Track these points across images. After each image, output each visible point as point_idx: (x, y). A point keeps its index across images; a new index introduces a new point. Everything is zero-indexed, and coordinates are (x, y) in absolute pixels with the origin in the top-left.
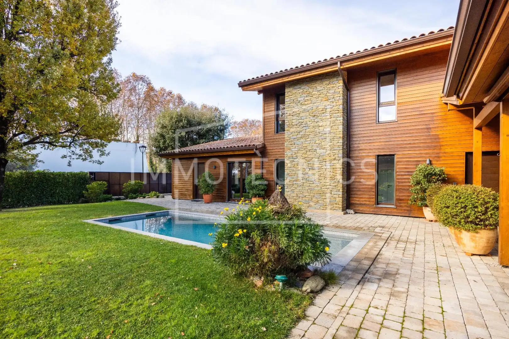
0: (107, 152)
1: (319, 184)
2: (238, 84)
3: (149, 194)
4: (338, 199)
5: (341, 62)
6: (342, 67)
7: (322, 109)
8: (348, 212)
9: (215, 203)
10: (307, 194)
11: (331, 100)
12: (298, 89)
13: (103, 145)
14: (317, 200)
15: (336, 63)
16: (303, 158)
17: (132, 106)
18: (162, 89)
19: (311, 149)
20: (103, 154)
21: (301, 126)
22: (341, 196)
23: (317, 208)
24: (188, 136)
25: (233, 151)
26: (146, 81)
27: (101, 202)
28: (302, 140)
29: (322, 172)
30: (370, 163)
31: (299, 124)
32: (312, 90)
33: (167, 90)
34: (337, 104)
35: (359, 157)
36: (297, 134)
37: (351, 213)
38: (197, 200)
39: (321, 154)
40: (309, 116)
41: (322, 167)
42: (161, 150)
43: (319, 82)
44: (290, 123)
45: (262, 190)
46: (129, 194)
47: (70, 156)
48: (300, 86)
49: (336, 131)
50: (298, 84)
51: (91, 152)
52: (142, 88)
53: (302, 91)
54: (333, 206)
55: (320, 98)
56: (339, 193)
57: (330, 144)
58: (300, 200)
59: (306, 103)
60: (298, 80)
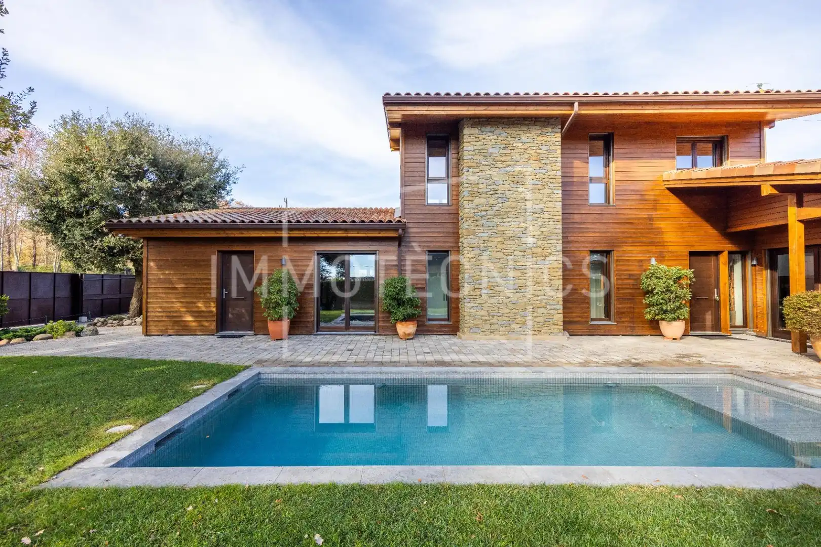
1: (525, 293)
2: (383, 97)
4: (556, 317)
7: (528, 173)
10: (505, 311)
11: (544, 161)
12: (489, 134)
14: (523, 320)
16: (498, 249)
19: (511, 235)
21: (493, 196)
22: (561, 311)
23: (521, 333)
28: (496, 220)
29: (530, 274)
31: (491, 193)
32: (513, 139)
34: (554, 168)
36: (487, 208)
39: (529, 245)
40: (509, 182)
41: (530, 266)
43: (525, 128)
44: (475, 189)
49: (551, 210)
50: (489, 124)
53: (495, 137)
54: (549, 328)
55: (526, 154)
56: (558, 307)
57: (543, 229)
58: (494, 321)
59: (503, 159)
60: (489, 118)
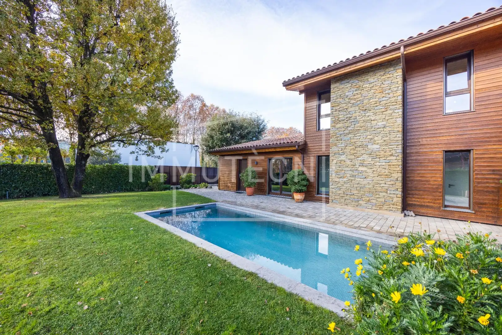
0: (166, 149)
1: (371, 182)
2: (283, 83)
3: (200, 185)
4: (395, 200)
5: (405, 46)
6: (405, 53)
7: (374, 103)
8: (407, 214)
9: (257, 196)
10: (356, 192)
11: (386, 92)
12: (346, 84)
13: (164, 143)
14: (368, 199)
15: (399, 49)
16: (351, 154)
17: (190, 118)
18: (212, 106)
19: (361, 144)
20: (163, 150)
21: (348, 121)
22: (399, 196)
23: (368, 207)
24: (232, 137)
25: (275, 148)
26: (201, 99)
27: (161, 191)
28: (350, 136)
29: (374, 169)
30: (434, 160)
31: (347, 120)
32: (363, 83)
33: (215, 106)
34: (395, 95)
35: (420, 153)
36: (344, 129)
37: (410, 215)
38: (240, 191)
39: (374, 150)
40: (359, 111)
41: (375, 164)
42: (210, 148)
43: (371, 74)
44: (337, 119)
45: (305, 186)
46: (184, 184)
47: (137, 152)
48: (349, 80)
49: (392, 124)
50: (346, 78)
51: (153, 148)
52: (197, 105)
53: (350, 85)
54: (389, 207)
55: (372, 90)
56: (397, 192)
57: (385, 139)
58: (348, 197)
59: (355, 97)
60: (346, 74)
